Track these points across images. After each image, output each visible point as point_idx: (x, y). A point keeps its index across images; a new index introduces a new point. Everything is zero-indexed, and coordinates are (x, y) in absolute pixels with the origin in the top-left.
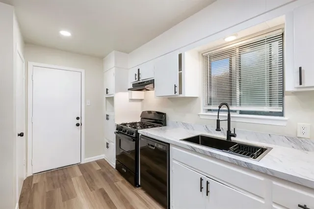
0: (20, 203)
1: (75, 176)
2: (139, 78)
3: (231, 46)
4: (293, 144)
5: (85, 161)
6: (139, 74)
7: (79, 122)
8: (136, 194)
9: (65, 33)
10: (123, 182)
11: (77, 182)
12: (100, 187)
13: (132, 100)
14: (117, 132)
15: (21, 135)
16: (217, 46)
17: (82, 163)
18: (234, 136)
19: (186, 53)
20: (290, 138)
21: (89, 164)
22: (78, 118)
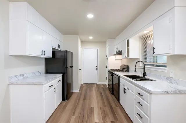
0: (80, 89)
1: (94, 87)
2: (117, 50)
3: (149, 34)
4: (168, 80)
5: (98, 83)
6: (117, 48)
7: (96, 68)
8: (112, 96)
9: (91, 38)
10: (109, 92)
11: (94, 88)
12: (101, 91)
13: (116, 60)
14: (108, 73)
15: (80, 70)
16: (145, 34)
17: (98, 84)
18: (146, 75)
19: (130, 39)
20: (167, 77)
21: (100, 85)
22: (96, 67)
